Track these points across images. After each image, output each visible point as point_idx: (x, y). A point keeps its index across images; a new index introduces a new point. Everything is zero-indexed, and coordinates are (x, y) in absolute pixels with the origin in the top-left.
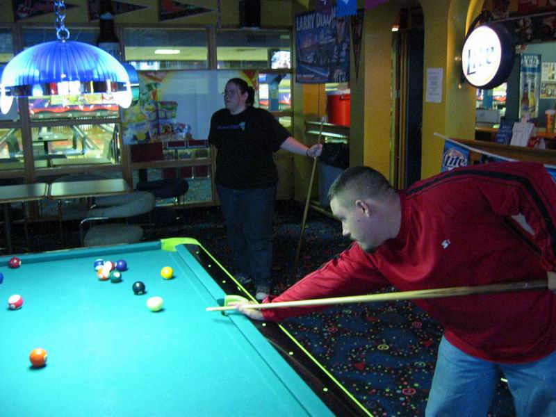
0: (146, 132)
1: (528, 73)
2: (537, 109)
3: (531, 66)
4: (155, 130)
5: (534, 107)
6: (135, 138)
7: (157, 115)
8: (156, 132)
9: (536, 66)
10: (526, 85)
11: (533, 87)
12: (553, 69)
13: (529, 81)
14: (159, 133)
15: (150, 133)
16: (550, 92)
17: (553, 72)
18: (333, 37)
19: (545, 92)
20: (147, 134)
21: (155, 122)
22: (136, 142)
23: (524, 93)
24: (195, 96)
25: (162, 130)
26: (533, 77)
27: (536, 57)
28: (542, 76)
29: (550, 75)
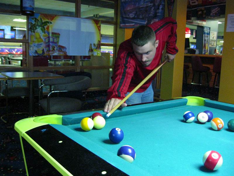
0: (42, 49)
1: (206, 35)
2: (208, 51)
3: (207, 32)
4: (47, 49)
5: (207, 50)
6: (36, 52)
7: (49, 40)
8: (48, 49)
9: (209, 32)
10: (205, 40)
11: (207, 41)
12: (214, 34)
13: (206, 39)
14: (49, 50)
15: (45, 50)
16: (212, 45)
17: (214, 36)
18: (151, 3)
19: (211, 44)
20: (43, 50)
21: (48, 44)
22: (37, 55)
23: (204, 43)
24: (69, 31)
25: (51, 49)
26: (207, 37)
27: (209, 29)
28: (210, 37)
29: (213, 37)
